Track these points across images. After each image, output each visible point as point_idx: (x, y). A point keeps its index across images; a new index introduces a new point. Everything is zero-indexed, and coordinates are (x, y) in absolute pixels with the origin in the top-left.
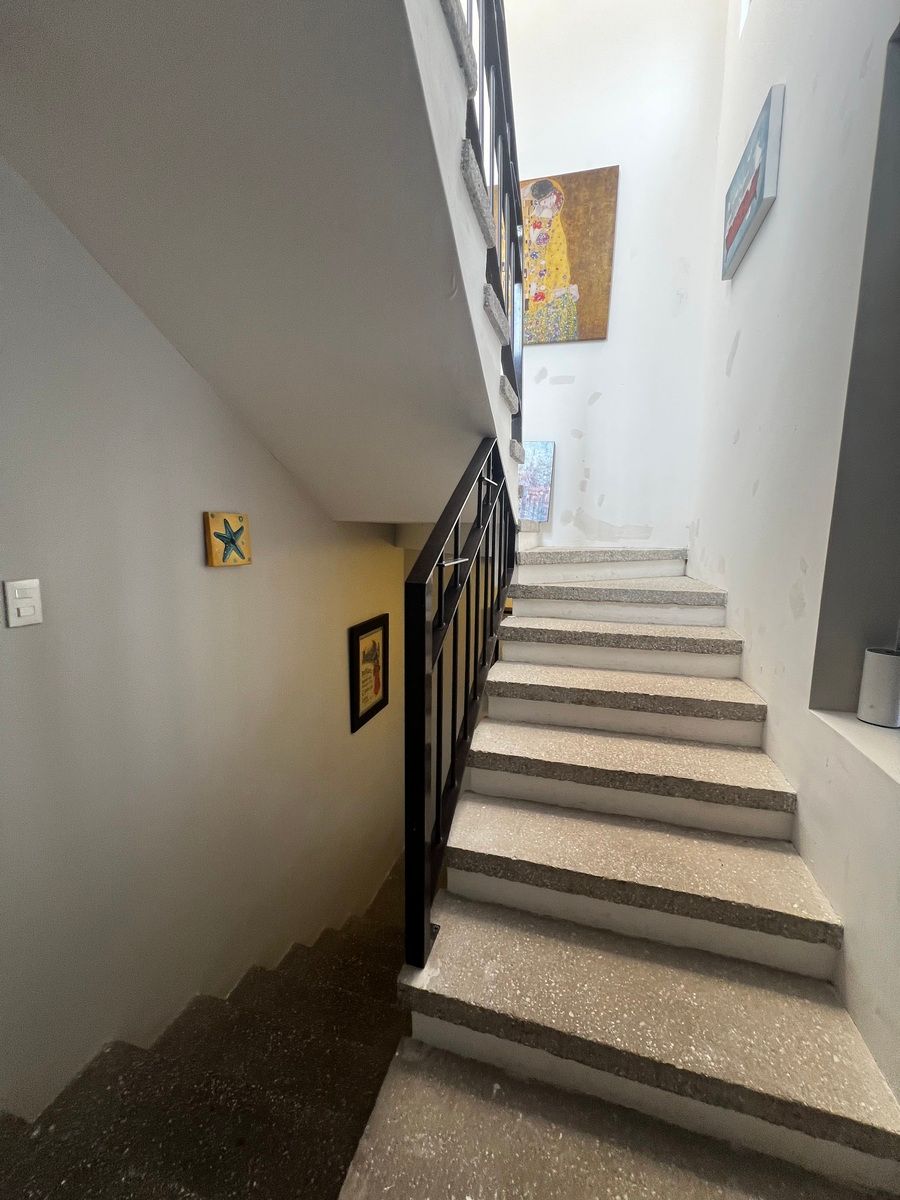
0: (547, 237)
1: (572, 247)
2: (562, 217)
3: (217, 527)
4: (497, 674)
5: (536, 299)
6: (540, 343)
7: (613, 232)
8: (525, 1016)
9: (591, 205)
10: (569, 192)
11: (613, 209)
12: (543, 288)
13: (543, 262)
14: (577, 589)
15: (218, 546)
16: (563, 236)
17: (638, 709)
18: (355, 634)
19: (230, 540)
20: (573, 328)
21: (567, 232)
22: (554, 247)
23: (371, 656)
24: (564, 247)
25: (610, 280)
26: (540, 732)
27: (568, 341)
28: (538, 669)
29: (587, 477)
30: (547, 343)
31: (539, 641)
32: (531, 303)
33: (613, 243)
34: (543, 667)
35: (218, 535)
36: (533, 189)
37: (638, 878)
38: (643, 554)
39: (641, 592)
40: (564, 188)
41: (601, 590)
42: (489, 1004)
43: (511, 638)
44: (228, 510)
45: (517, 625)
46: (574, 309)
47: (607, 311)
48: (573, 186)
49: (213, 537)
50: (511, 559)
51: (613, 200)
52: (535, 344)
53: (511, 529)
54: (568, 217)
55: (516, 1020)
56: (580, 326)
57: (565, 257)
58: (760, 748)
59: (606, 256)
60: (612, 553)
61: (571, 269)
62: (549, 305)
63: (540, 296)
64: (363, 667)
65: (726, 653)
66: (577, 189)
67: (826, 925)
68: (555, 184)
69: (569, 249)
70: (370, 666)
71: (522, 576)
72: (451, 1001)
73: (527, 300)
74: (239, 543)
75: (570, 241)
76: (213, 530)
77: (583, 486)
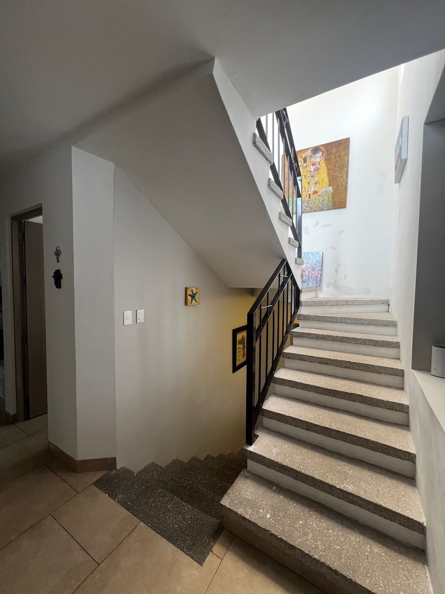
0: (318, 168)
1: (329, 171)
2: (325, 160)
3: (189, 292)
4: (289, 350)
5: (313, 194)
6: (316, 211)
7: (348, 164)
8: (285, 464)
9: (338, 154)
10: (327, 150)
11: (348, 155)
12: (317, 189)
13: (316, 179)
14: (327, 317)
15: (189, 298)
16: (325, 168)
17: (347, 368)
18: (235, 332)
19: (193, 297)
20: (330, 204)
21: (327, 166)
22: (321, 172)
23: (242, 342)
24: (326, 172)
25: (347, 183)
26: (305, 374)
27: (328, 209)
28: (307, 349)
29: (339, 266)
30: (319, 211)
31: (308, 338)
32: (311, 195)
33: (348, 168)
34: (309, 349)
35: (189, 295)
36: (312, 151)
37: (334, 428)
38: (363, 301)
39: (356, 319)
40: (325, 149)
41: (338, 318)
42: (273, 459)
43: (296, 336)
44: (193, 285)
45: (299, 331)
46: (330, 196)
47: (346, 196)
48: (329, 148)
49: (188, 296)
50: (298, 304)
51: (347, 151)
52: (313, 211)
53: (298, 292)
54: (328, 160)
55: (282, 465)
56: (334, 203)
57: (326, 176)
58: (402, 389)
59: (344, 174)
60: (347, 301)
61: (329, 181)
62: (319, 196)
63: (315, 192)
64: (238, 346)
65: (392, 347)
66: (331, 149)
67: (409, 453)
68: (321, 148)
69: (328, 173)
70: (241, 346)
71: (303, 311)
72: (260, 456)
73: (310, 194)
74: (196, 297)
75: (328, 169)
76: (188, 293)
77: (337, 271)
